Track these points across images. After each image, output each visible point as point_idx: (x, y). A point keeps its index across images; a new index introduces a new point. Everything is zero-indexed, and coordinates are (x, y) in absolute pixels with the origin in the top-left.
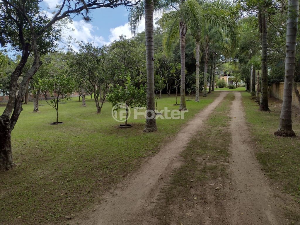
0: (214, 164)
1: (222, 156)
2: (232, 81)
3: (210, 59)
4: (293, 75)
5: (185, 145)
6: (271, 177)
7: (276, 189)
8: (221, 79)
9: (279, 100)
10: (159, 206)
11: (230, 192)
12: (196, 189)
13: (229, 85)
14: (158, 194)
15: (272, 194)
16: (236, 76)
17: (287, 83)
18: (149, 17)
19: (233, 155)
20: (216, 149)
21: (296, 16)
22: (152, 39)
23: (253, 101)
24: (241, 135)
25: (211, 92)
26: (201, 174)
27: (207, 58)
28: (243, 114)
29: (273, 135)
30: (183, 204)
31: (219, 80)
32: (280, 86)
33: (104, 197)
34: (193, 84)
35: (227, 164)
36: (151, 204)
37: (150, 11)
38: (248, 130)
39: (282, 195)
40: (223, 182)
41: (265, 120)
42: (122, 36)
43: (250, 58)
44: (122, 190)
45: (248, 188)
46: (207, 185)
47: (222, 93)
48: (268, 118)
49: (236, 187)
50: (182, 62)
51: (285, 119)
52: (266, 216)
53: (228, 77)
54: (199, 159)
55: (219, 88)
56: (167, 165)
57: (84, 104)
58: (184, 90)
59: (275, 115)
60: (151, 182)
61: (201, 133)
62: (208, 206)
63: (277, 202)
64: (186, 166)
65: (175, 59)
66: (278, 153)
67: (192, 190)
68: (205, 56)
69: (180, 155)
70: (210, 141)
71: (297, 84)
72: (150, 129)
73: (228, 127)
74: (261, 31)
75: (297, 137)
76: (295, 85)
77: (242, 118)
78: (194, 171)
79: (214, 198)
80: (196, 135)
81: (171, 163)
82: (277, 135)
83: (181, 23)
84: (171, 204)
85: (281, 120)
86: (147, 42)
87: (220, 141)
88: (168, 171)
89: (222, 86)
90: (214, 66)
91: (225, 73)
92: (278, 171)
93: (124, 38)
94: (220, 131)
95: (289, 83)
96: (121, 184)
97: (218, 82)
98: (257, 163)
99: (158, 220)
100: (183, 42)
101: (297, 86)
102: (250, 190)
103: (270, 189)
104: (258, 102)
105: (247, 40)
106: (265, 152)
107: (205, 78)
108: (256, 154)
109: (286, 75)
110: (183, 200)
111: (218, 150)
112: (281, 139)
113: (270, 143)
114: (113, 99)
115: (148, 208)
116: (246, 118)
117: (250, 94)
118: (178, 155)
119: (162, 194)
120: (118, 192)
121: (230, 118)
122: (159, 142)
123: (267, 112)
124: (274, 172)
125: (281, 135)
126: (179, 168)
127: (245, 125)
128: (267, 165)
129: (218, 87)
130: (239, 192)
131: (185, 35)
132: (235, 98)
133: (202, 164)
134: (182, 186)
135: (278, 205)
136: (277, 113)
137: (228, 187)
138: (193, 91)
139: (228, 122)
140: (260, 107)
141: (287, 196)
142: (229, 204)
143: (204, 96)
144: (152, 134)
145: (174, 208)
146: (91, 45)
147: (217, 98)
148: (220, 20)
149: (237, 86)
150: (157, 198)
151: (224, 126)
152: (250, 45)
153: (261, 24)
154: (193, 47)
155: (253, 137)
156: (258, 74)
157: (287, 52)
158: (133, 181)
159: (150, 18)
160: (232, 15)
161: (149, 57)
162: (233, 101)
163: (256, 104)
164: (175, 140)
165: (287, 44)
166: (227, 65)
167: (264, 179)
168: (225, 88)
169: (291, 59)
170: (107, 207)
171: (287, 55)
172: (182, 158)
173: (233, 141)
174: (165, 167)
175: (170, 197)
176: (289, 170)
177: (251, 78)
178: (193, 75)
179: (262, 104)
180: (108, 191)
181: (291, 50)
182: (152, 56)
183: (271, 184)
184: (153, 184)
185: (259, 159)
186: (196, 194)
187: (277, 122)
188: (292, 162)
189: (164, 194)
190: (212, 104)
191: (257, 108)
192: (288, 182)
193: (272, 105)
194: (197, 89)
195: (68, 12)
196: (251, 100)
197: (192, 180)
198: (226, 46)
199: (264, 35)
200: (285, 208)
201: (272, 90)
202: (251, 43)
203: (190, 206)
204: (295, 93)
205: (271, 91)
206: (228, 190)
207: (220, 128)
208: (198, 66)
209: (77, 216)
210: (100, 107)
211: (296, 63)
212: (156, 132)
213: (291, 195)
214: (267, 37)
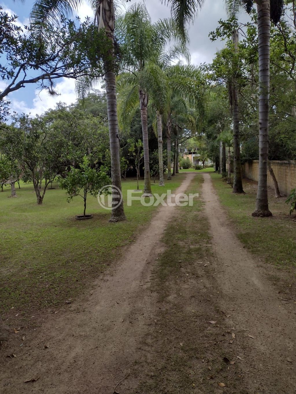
0: (197, 246)
1: (204, 238)
2: (199, 160)
3: (174, 134)
4: (267, 152)
5: (163, 232)
6: (253, 252)
7: (258, 261)
8: (185, 157)
9: (253, 180)
10: (155, 284)
11: (218, 267)
12: (186, 268)
13: (195, 166)
14: (150, 275)
15: (256, 265)
16: (202, 155)
17: (262, 162)
18: (111, 87)
19: (214, 237)
20: (196, 233)
21: (267, 93)
22: (115, 112)
23: (225, 183)
24: (219, 219)
25: (175, 174)
26: (187, 256)
27: (169, 132)
28: (216, 198)
29: (251, 216)
30: (177, 281)
31: (182, 159)
32: (253, 164)
33: (95, 283)
34: (154, 164)
35: (210, 245)
36: (147, 284)
37: (112, 80)
38: (225, 213)
39: (264, 265)
40: (210, 260)
41: (240, 202)
42: (60, 103)
43: (219, 133)
44: (111, 276)
45: (233, 262)
46: (196, 264)
47: (189, 175)
48: (243, 201)
49: (223, 263)
50: (144, 138)
51: (261, 199)
52: (253, 281)
53: (194, 155)
54: (181, 243)
55: (184, 168)
56: (149, 251)
57: (14, 194)
58: (148, 172)
59: (250, 197)
60: (140, 267)
61: (177, 219)
62: (201, 279)
63: (261, 271)
64: (171, 251)
65: (131, 133)
66: (257, 232)
67: (182, 269)
68: (167, 130)
69: (160, 241)
70: (188, 226)
71: (271, 162)
72: (117, 218)
73: (203, 212)
74: (231, 102)
75: (274, 216)
76: (270, 163)
77: (216, 202)
78: (180, 254)
79: (204, 273)
80: (171, 222)
81: (153, 249)
82: (255, 216)
83: (141, 91)
84: (166, 281)
85: (257, 200)
86: (110, 116)
87: (198, 225)
88: (152, 256)
89: (186, 166)
90: (177, 143)
91: (189, 151)
92: (259, 247)
93: (63, 106)
94: (196, 216)
95: (264, 161)
96: (108, 271)
97: (181, 162)
98: (238, 242)
99: (158, 294)
100: (145, 114)
101: (271, 164)
102: (236, 264)
103: (253, 262)
104: (231, 183)
105: (214, 111)
106: (245, 232)
107: (169, 157)
108: (236, 234)
109: (260, 153)
110: (176, 277)
111: (198, 233)
112: (258, 220)
113: (249, 224)
114: (68, 184)
115: (145, 287)
116: (221, 202)
117: (220, 176)
118: (158, 242)
119: (154, 275)
120: (108, 278)
121: (203, 202)
122: (132, 231)
123: (242, 195)
124: (255, 248)
125: (258, 216)
126: (163, 253)
127: (221, 209)
128: (248, 244)
129: (182, 168)
130: (227, 267)
131: (146, 106)
132: (204, 180)
133: (186, 247)
134: (171, 266)
135: (261, 273)
136: (252, 195)
137: (216, 263)
138: (156, 174)
139: (202, 207)
140: (234, 189)
141: (269, 265)
142: (219, 276)
143: (168, 179)
144: (120, 224)
145: (170, 284)
146: (27, 116)
147: (183, 181)
148: (186, 90)
149: (204, 167)
150: (150, 278)
151: (199, 211)
152: (219, 118)
153: (231, 96)
154: (152, 119)
155: (231, 220)
156: (229, 152)
157: (261, 129)
158: (120, 268)
159: (113, 88)
160: (201, 86)
161: (113, 133)
162: (202, 184)
163: (229, 186)
164: (150, 228)
165: (260, 121)
166: (192, 141)
167: (247, 255)
168: (190, 169)
169: (264, 136)
170: (103, 291)
171: (260, 132)
172: (163, 243)
173: (212, 224)
174: (148, 253)
175: (163, 276)
176: (269, 246)
177: (221, 157)
178: (155, 153)
179: (236, 185)
180: (97, 278)
181: (264, 128)
182: (116, 133)
183: (254, 258)
184: (142, 268)
185: (240, 239)
186: (187, 272)
187: (253, 204)
188: (270, 239)
189: (156, 275)
190: (180, 188)
191: (230, 190)
192: (268, 255)
193: (246, 187)
194: (161, 171)
195: (23, 82)
196: (223, 181)
197: (180, 261)
198: (191, 118)
199: (235, 108)
200: (267, 274)
201: (245, 169)
202: (219, 115)
203: (184, 281)
204: (270, 172)
205: (244, 171)
206: (216, 266)
207: (195, 213)
208: (161, 143)
209: (75, 300)
210: (41, 196)
211: (269, 141)
212: (125, 221)
213: (272, 264)
214: (238, 110)
